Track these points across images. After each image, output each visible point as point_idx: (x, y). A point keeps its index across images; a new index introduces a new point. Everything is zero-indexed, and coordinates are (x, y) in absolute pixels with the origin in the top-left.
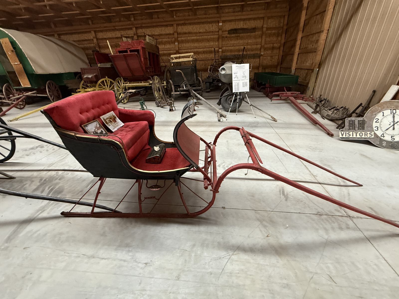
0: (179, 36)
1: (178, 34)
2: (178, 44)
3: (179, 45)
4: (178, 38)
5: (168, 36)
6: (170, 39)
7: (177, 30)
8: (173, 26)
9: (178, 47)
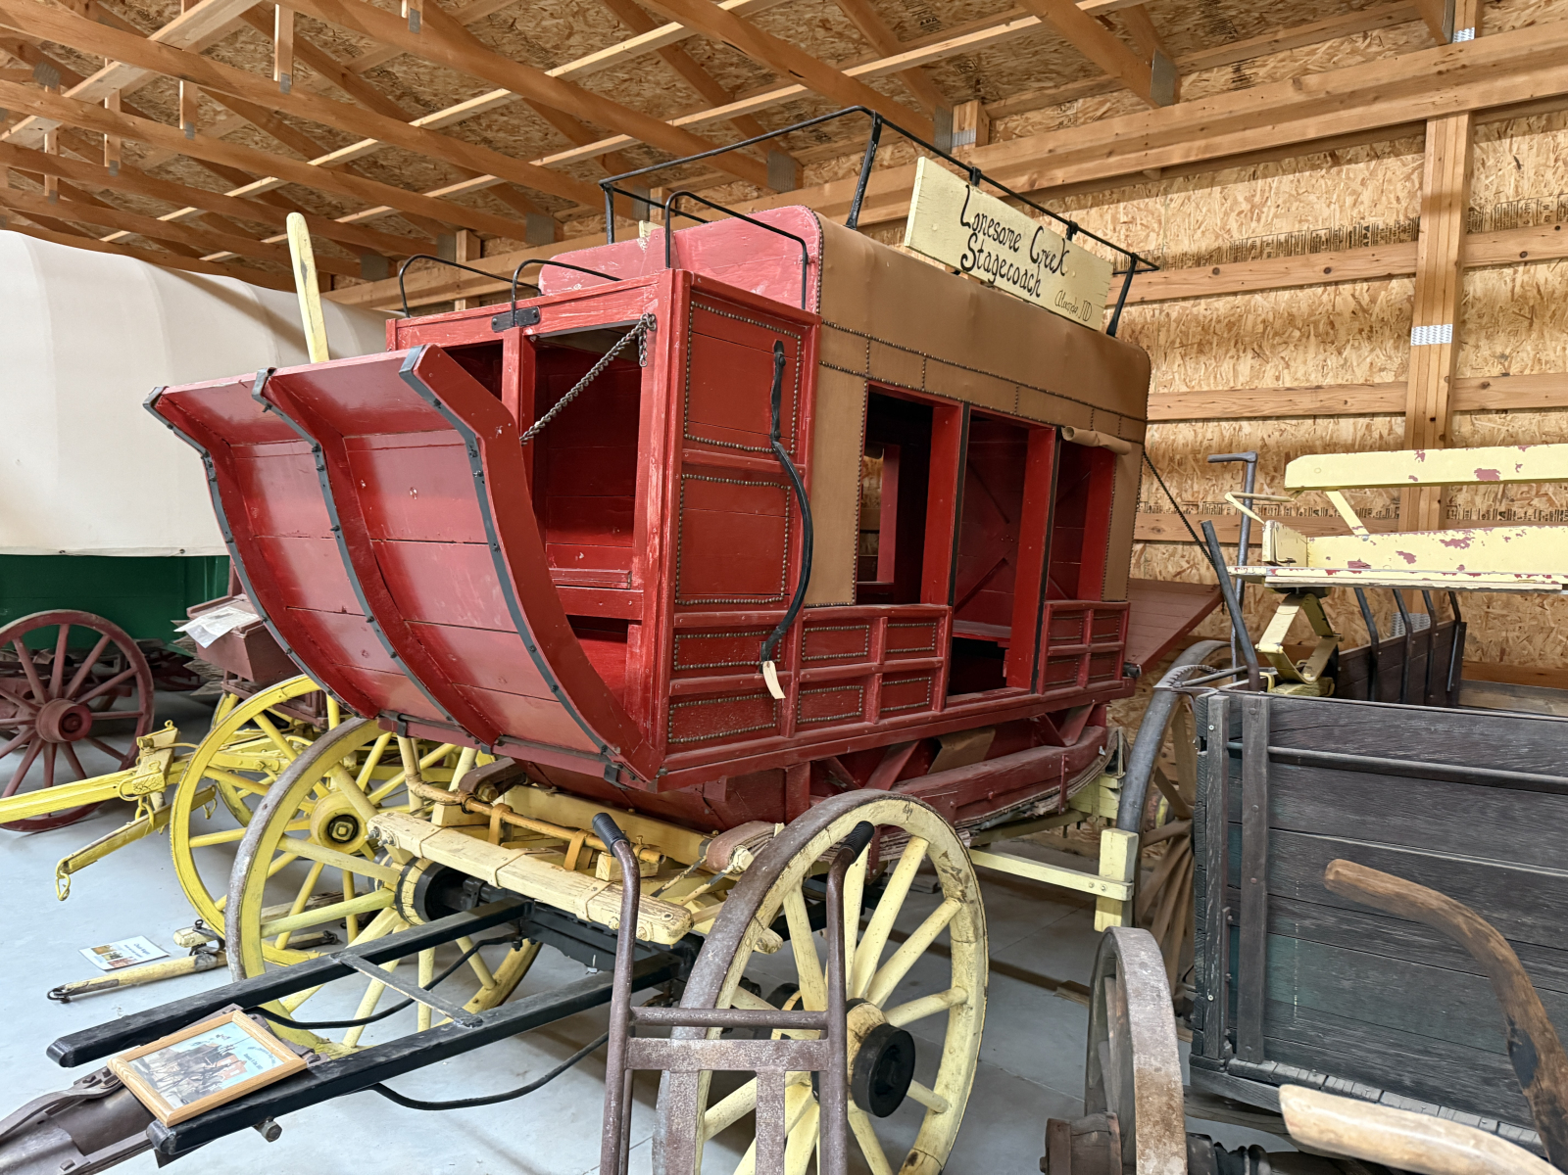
0: (1483, 248)
1: (1472, 225)
2: (1458, 343)
3: (1468, 353)
4: (1464, 267)
5: (1322, 259)
6: (1346, 289)
7: (1469, 175)
8: (1422, 148)
9: (1454, 381)
